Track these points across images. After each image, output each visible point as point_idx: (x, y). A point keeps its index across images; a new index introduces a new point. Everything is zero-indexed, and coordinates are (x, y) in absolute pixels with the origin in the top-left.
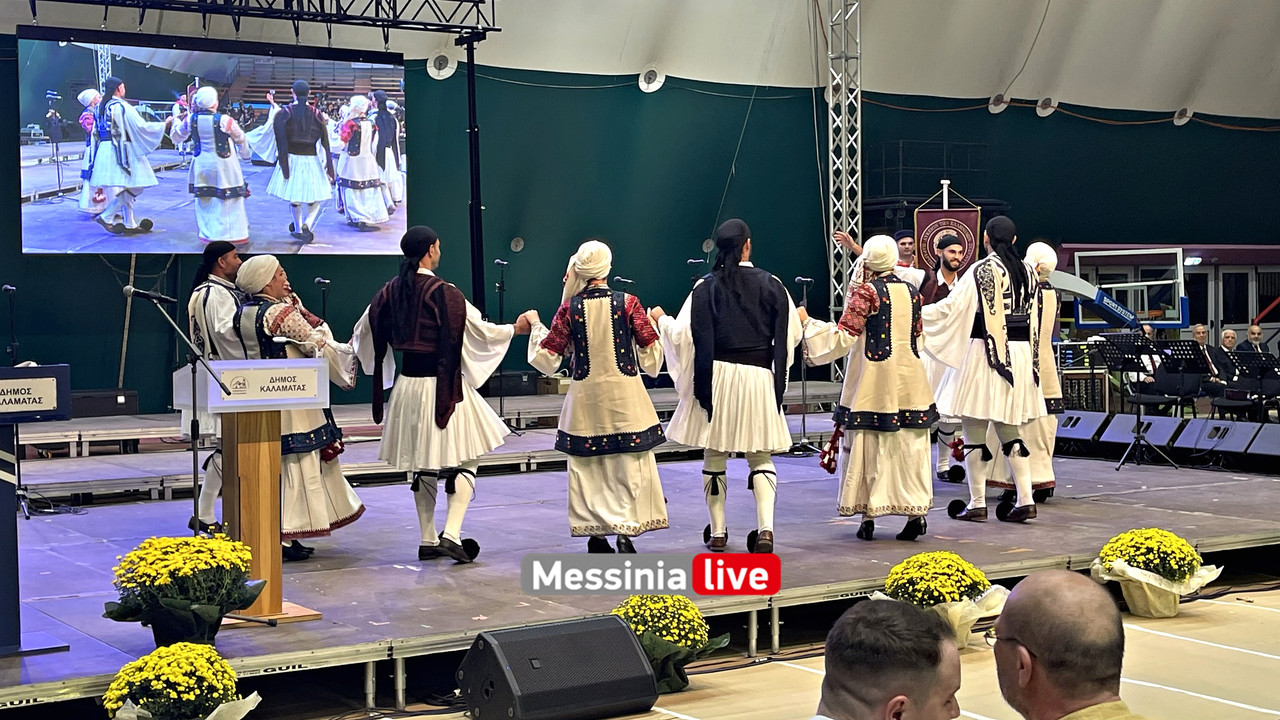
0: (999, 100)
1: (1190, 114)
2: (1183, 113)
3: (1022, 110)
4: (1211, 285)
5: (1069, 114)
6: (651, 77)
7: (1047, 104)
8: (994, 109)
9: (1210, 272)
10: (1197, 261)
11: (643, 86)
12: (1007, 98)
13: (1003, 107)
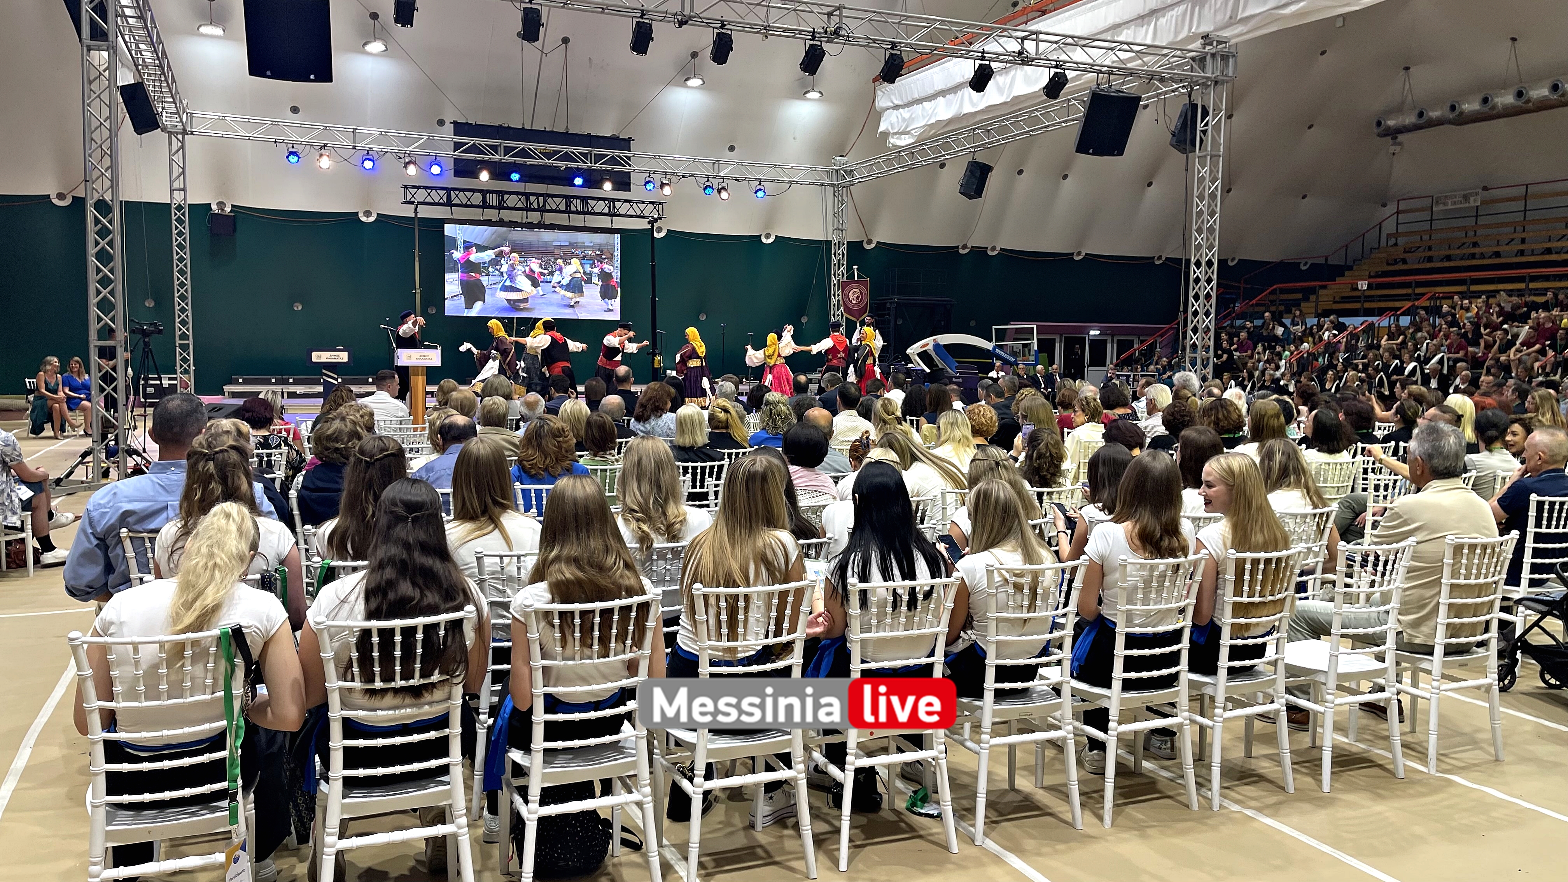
0: (965, 247)
1: (1083, 254)
2: (1079, 253)
3: (979, 253)
4: (1109, 346)
5: (1007, 254)
6: (768, 236)
7: (994, 249)
8: (961, 251)
9: (1109, 339)
10: (1098, 332)
11: (764, 240)
12: (969, 246)
13: (967, 251)
